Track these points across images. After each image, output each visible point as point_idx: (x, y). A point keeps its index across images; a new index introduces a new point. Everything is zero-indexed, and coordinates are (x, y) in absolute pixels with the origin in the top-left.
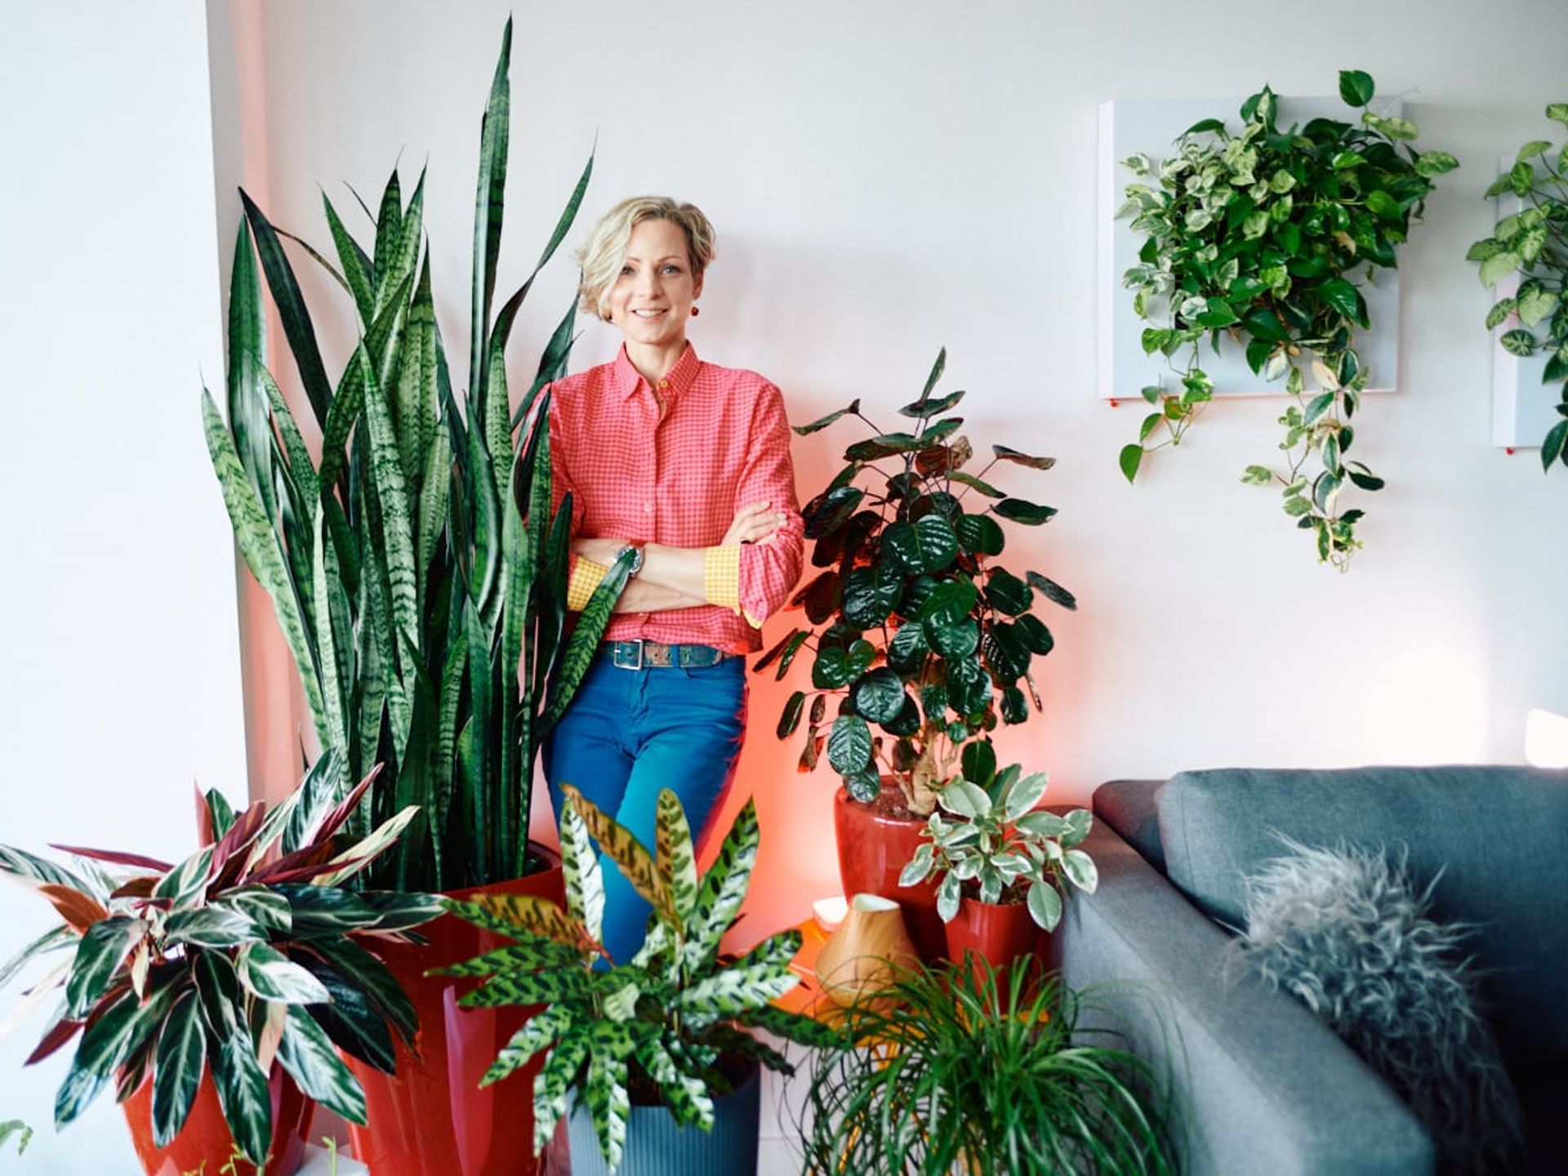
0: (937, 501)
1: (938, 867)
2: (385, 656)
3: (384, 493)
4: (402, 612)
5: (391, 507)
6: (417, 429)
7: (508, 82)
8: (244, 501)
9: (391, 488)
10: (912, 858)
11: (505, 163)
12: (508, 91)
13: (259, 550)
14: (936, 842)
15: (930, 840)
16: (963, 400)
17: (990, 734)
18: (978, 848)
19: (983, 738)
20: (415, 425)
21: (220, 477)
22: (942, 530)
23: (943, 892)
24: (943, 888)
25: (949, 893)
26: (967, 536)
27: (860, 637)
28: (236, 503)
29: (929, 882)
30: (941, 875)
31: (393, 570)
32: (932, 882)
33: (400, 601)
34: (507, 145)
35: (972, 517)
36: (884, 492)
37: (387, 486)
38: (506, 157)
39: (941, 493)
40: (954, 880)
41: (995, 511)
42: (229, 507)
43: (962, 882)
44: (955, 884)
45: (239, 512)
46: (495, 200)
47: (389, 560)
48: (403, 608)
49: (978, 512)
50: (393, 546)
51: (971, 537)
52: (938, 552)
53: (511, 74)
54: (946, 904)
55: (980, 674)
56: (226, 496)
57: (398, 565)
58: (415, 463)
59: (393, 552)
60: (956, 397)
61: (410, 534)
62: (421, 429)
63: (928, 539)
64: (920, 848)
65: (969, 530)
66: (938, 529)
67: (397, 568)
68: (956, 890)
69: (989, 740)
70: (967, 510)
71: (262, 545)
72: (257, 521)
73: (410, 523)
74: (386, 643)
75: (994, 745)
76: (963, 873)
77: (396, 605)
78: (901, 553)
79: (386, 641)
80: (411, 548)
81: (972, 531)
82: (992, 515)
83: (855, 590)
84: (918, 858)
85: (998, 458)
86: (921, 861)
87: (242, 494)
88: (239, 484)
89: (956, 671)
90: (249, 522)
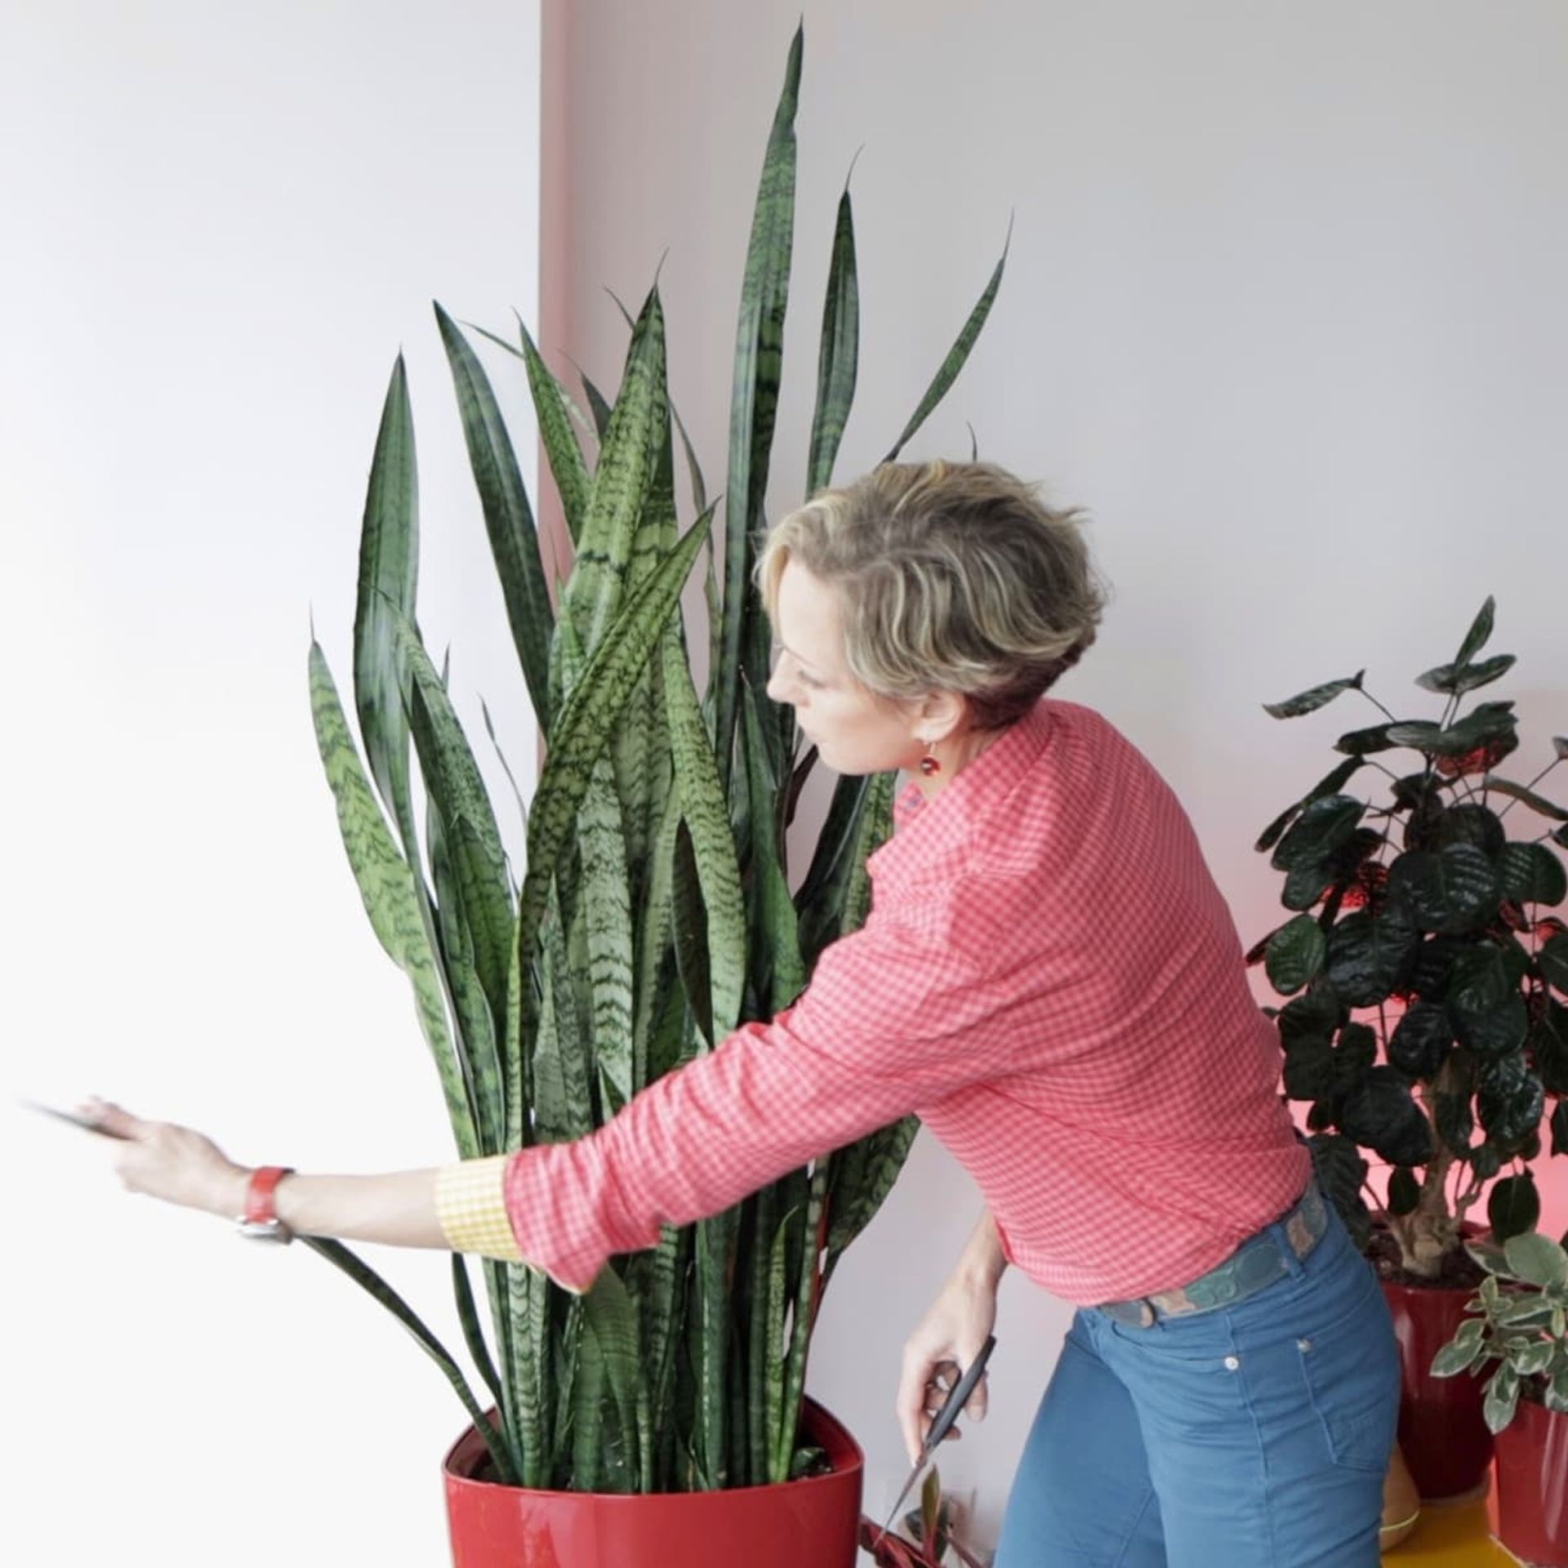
0: (1467, 817)
1: (1488, 1354)
2: (577, 1098)
3: (587, 832)
4: (609, 1030)
5: (598, 857)
6: (644, 728)
7: (793, 140)
8: (368, 828)
9: (600, 825)
10: (1452, 1338)
11: (787, 278)
12: (793, 155)
13: (390, 908)
14: (1488, 1318)
15: (1482, 1315)
16: (1512, 672)
17: (1531, 1165)
18: (1549, 1331)
19: (1521, 1171)
20: (642, 721)
21: (335, 787)
22: (1479, 867)
23: (1494, 1390)
24: (1493, 1385)
25: (1502, 1393)
26: (1513, 876)
27: (1344, 1017)
28: (356, 830)
29: (1474, 1373)
30: (1492, 1366)
31: (596, 961)
32: (1480, 1373)
33: (605, 1011)
34: (790, 248)
35: (1520, 846)
36: (1391, 800)
37: (593, 822)
38: (788, 269)
39: (1474, 806)
40: (1511, 1374)
41: (1557, 840)
42: (347, 835)
43: (1522, 1377)
44: (1512, 1380)
45: (362, 844)
46: (767, 341)
47: (591, 943)
48: (610, 1022)
49: (1528, 838)
50: (600, 920)
51: (1518, 878)
52: (1472, 899)
53: (799, 126)
54: (1497, 1406)
55: (1525, 1081)
56: (342, 816)
57: (606, 952)
58: (639, 784)
59: (599, 930)
60: (1502, 664)
61: (627, 903)
62: (651, 728)
63: (1460, 880)
64: (1464, 1324)
65: (1516, 866)
66: (1471, 864)
67: (602, 957)
68: (1512, 1389)
69: (1528, 1174)
70: (1512, 835)
71: (395, 900)
72: (389, 861)
73: (628, 886)
74: (578, 1077)
75: (1536, 1181)
76: (1521, 1366)
77: (599, 1017)
78: (1417, 900)
79: (578, 1074)
80: (628, 927)
81: (1521, 869)
82: (1551, 845)
83: (1344, 948)
84: (1460, 1339)
85: (1562, 757)
86: (1464, 1344)
87: (365, 817)
88: (360, 800)
89: (1490, 1076)
90: (376, 862)
